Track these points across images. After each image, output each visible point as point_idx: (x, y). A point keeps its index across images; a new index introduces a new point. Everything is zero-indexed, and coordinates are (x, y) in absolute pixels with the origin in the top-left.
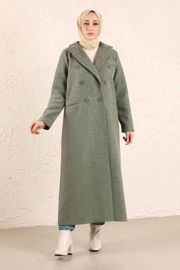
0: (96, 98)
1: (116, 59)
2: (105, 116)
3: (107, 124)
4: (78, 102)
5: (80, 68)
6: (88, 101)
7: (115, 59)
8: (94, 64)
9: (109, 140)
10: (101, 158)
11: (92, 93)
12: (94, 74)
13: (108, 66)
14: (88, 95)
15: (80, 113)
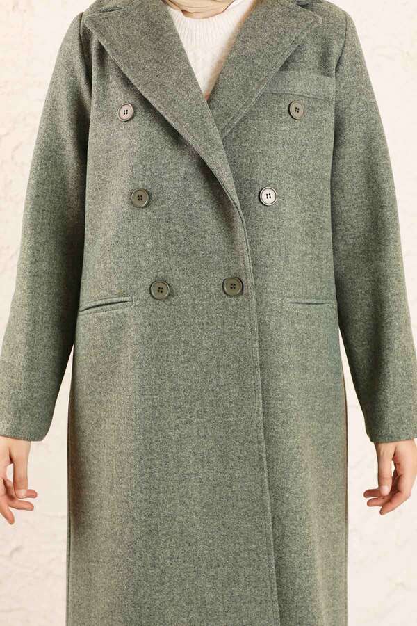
0: (215, 278)
1: (339, 62)
2: (259, 372)
3: (266, 413)
4: (120, 295)
5: (135, 119)
6: (171, 294)
7: (334, 62)
8: (210, 100)
9: (276, 492)
10: (237, 583)
11: (194, 252)
12: (202, 154)
13: (284, 105)
14: (172, 262)
15: (130, 352)
